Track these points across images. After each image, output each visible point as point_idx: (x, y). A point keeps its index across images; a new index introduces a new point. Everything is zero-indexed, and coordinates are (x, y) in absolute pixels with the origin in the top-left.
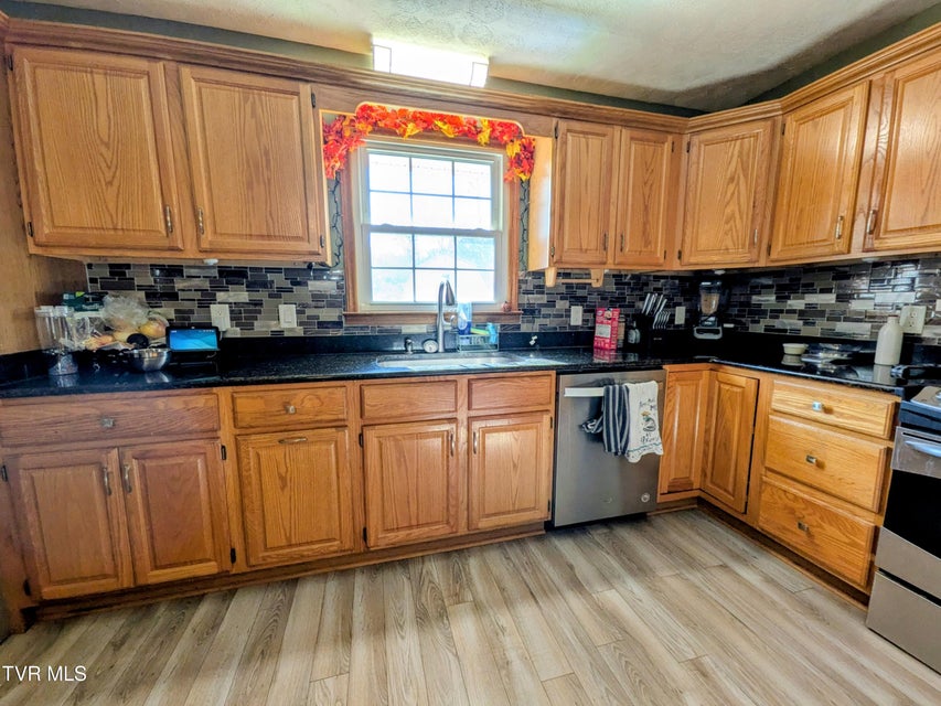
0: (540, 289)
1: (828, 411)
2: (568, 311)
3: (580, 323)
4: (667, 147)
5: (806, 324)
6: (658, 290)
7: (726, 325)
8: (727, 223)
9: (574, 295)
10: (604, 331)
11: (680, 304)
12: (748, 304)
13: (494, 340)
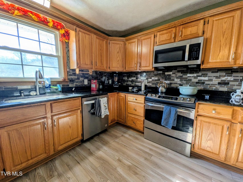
0: (75, 74)
1: (136, 100)
2: (83, 81)
3: (87, 84)
4: (105, 42)
5: (132, 83)
6: (105, 76)
7: (119, 84)
8: (118, 61)
9: (85, 76)
10: (93, 86)
11: (110, 79)
12: (123, 79)
13: (60, 89)
